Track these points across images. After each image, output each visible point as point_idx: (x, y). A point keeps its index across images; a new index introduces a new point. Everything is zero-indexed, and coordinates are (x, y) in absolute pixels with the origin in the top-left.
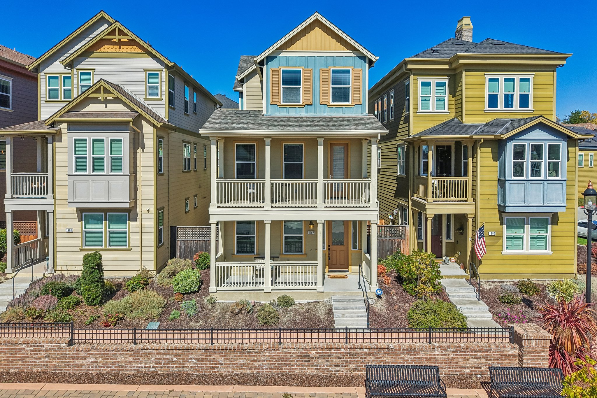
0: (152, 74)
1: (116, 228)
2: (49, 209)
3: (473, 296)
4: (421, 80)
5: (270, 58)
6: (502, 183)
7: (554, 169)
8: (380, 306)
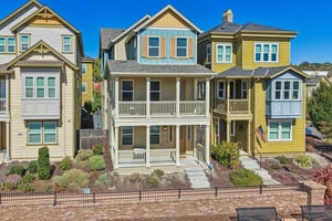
2: (7, 121)
5: (142, 30)
7: (296, 95)
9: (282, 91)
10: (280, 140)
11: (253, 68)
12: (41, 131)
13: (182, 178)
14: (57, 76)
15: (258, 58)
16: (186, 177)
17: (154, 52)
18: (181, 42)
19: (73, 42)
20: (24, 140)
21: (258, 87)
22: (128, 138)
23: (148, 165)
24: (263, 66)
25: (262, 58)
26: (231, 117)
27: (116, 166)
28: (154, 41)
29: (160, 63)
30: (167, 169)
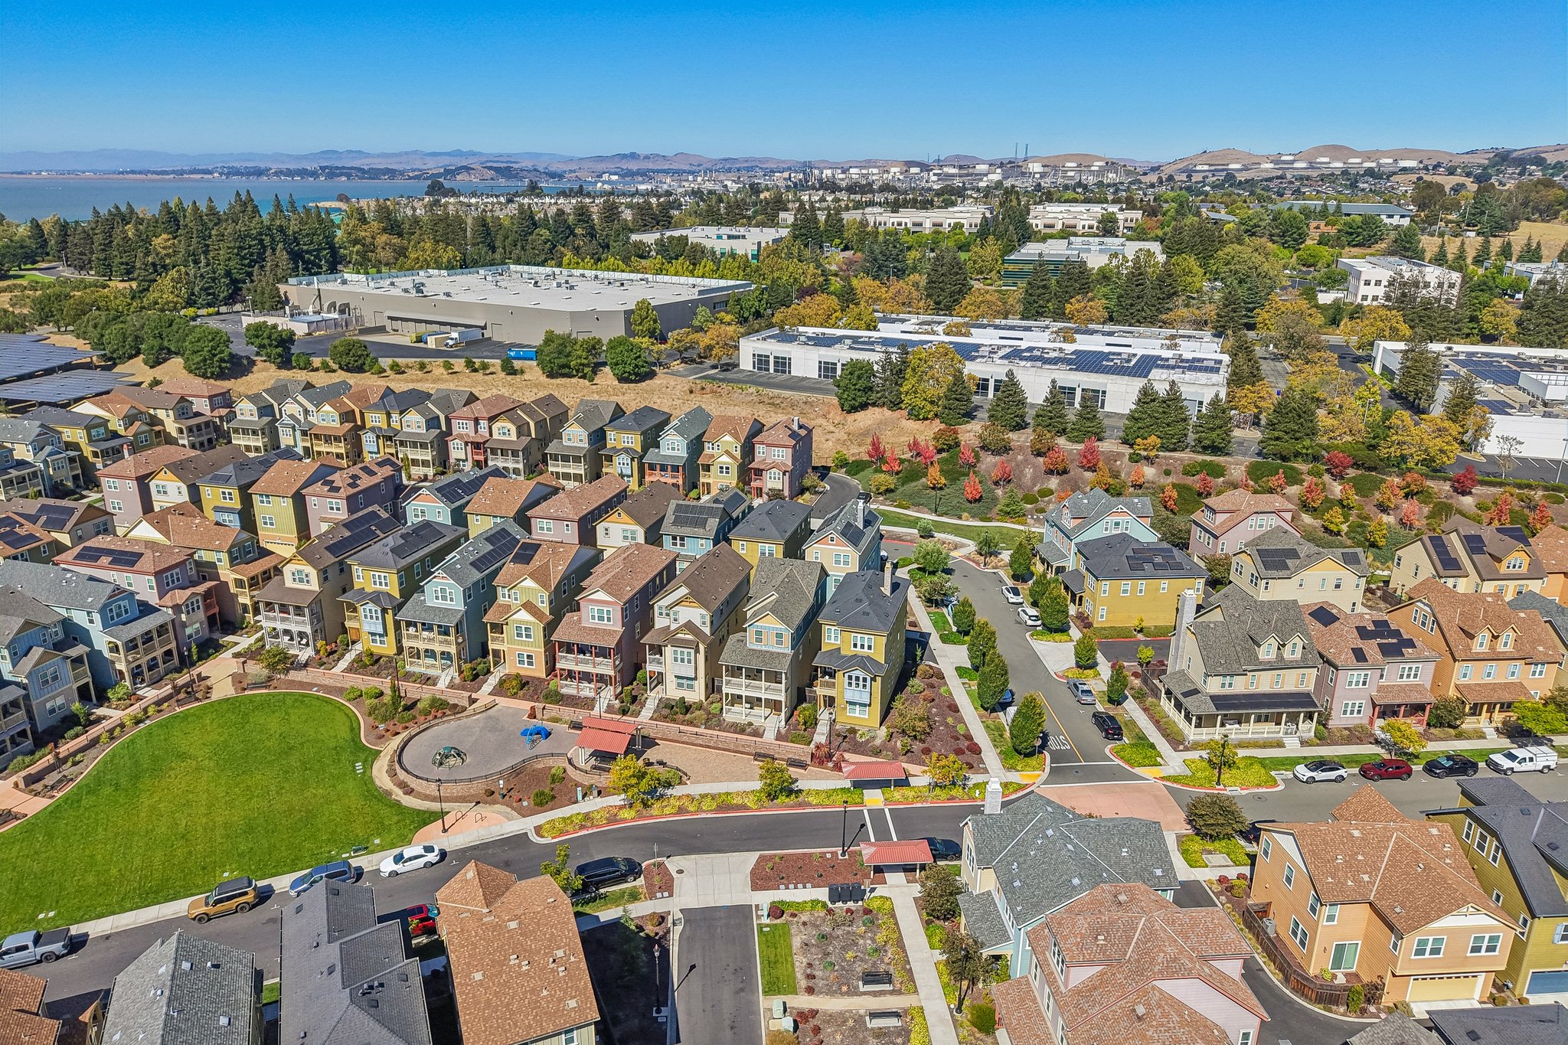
0: (703, 617)
1: (689, 682)
3: (826, 731)
6: (845, 689)
8: (783, 731)
9: (854, 682)
10: (857, 715)
11: (850, 653)
12: (684, 681)
13: (761, 731)
14: (692, 651)
15: (856, 646)
16: (763, 730)
17: (759, 640)
18: (779, 636)
19: (708, 620)
20: (674, 685)
21: (840, 675)
22: (737, 699)
23: (742, 718)
24: (860, 654)
25: (859, 646)
27: (727, 716)
28: (759, 633)
29: (763, 648)
30: (758, 722)
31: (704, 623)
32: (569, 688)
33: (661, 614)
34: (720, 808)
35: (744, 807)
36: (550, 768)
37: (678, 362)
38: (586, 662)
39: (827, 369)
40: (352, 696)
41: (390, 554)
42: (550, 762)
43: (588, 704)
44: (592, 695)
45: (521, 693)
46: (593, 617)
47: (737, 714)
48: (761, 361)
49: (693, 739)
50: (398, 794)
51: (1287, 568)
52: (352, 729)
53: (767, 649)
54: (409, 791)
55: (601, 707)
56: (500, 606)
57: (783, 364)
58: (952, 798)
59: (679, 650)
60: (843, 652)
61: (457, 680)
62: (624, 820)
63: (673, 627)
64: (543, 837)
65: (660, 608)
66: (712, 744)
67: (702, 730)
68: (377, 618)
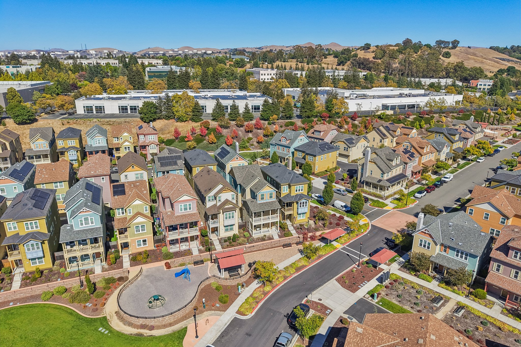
0: (233, 195)
1: (231, 227)
3: (293, 229)
4: (283, 186)
6: (298, 209)
8: (279, 234)
9: (302, 204)
10: (302, 218)
11: (295, 195)
12: (228, 228)
13: (271, 237)
14: (234, 212)
15: (297, 191)
16: (272, 236)
17: (262, 199)
18: (271, 194)
21: (295, 204)
23: (262, 234)
25: (298, 190)
26: (287, 213)
27: (253, 236)
28: (263, 195)
29: (264, 201)
30: (267, 234)
31: (233, 198)
32: (174, 249)
33: (209, 200)
34: (298, 269)
35: (303, 267)
36: (210, 285)
37: (43, 114)
38: (182, 233)
39: (123, 109)
40: (48, 297)
41: (34, 208)
42: (207, 282)
43: (188, 252)
44: (188, 248)
45: (149, 259)
46: (181, 209)
47: (256, 234)
48: (89, 109)
49: (252, 249)
50: (146, 332)
51: (353, 143)
52: (71, 314)
53: (266, 201)
54: (152, 328)
55: (195, 252)
56: (119, 219)
57: (100, 109)
58: (357, 235)
59: (228, 213)
60: (292, 195)
61: (106, 266)
62: (269, 292)
63: (219, 204)
64: (246, 315)
65: (209, 197)
66: (261, 248)
67: (248, 245)
68: (38, 248)
